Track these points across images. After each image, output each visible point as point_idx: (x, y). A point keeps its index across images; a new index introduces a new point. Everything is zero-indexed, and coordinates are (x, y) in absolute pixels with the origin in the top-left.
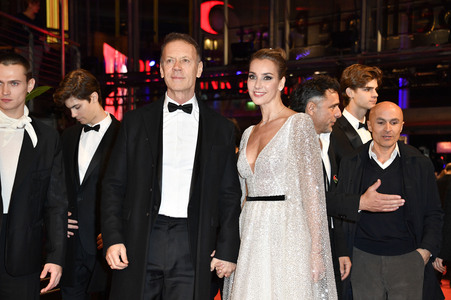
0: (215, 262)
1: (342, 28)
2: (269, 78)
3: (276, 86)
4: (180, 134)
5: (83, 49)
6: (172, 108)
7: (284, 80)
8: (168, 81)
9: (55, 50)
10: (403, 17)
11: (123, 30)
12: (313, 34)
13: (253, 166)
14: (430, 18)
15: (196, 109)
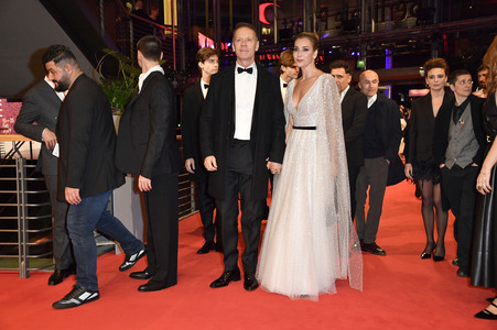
0: (269, 164)
1: (350, 18)
2: (306, 50)
3: (311, 55)
4: (246, 87)
5: (186, 36)
6: (240, 71)
7: (316, 52)
8: (238, 53)
9: (169, 39)
10: (388, 10)
11: (210, 24)
12: (331, 22)
13: (297, 108)
14: (405, 10)
15: (255, 71)
